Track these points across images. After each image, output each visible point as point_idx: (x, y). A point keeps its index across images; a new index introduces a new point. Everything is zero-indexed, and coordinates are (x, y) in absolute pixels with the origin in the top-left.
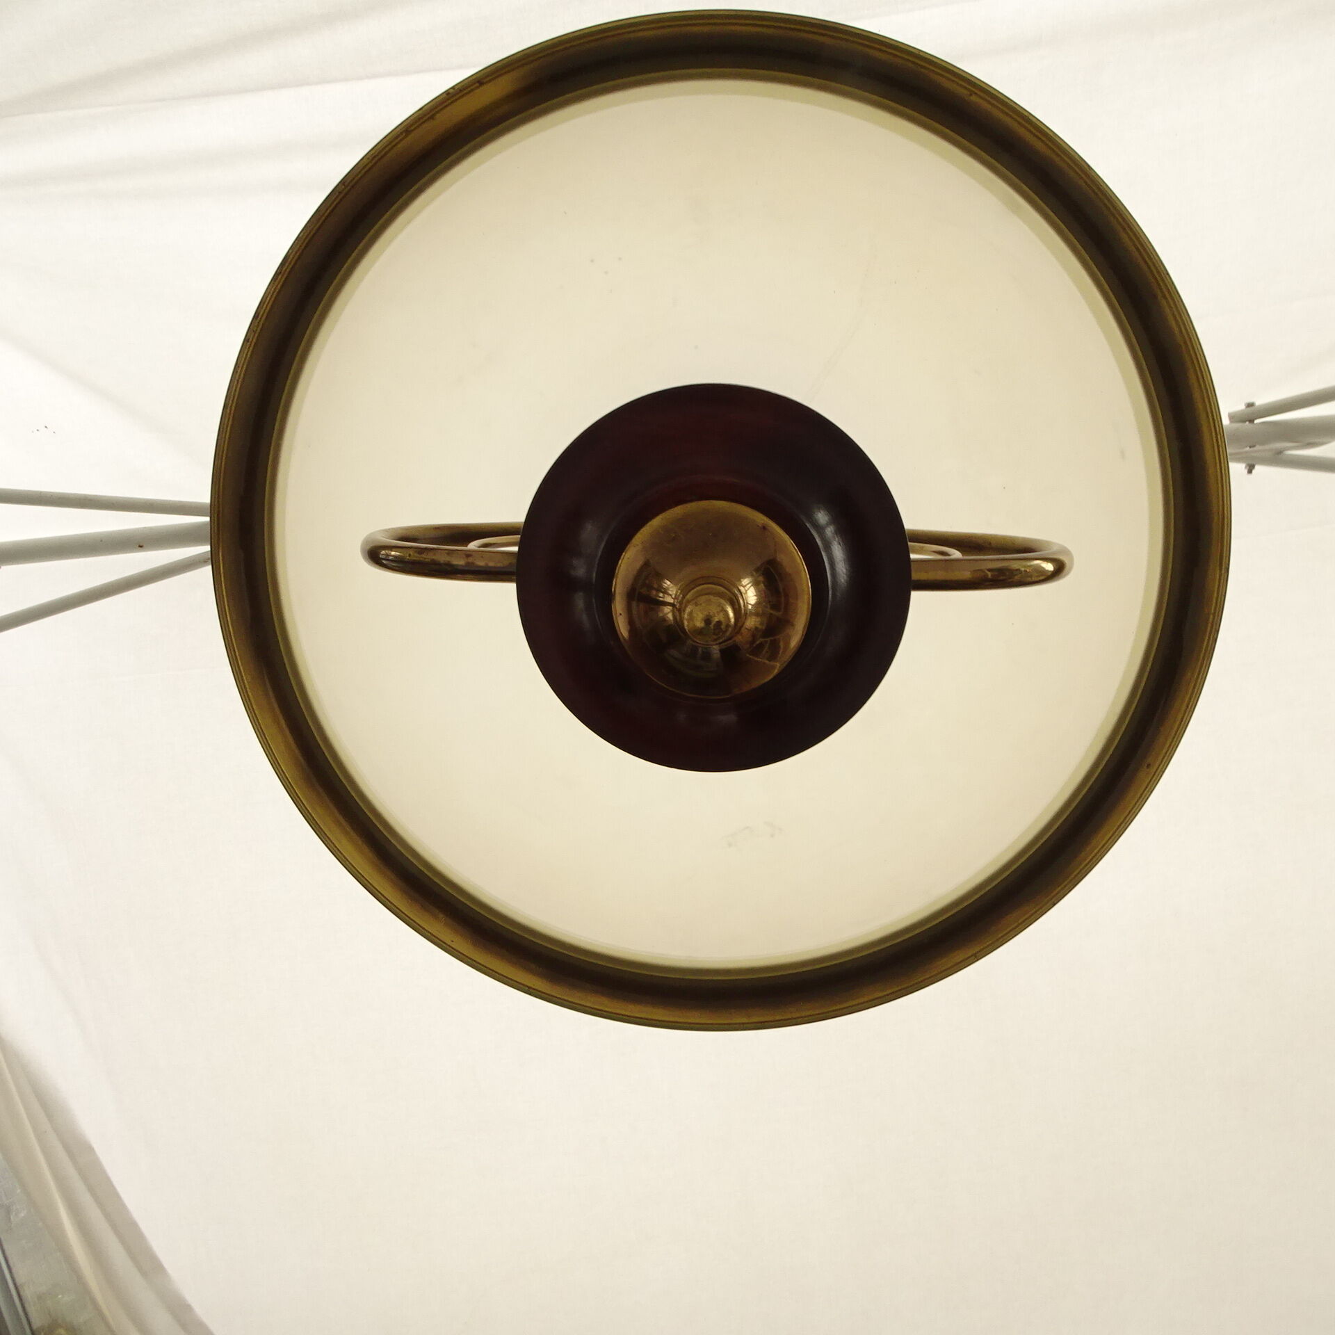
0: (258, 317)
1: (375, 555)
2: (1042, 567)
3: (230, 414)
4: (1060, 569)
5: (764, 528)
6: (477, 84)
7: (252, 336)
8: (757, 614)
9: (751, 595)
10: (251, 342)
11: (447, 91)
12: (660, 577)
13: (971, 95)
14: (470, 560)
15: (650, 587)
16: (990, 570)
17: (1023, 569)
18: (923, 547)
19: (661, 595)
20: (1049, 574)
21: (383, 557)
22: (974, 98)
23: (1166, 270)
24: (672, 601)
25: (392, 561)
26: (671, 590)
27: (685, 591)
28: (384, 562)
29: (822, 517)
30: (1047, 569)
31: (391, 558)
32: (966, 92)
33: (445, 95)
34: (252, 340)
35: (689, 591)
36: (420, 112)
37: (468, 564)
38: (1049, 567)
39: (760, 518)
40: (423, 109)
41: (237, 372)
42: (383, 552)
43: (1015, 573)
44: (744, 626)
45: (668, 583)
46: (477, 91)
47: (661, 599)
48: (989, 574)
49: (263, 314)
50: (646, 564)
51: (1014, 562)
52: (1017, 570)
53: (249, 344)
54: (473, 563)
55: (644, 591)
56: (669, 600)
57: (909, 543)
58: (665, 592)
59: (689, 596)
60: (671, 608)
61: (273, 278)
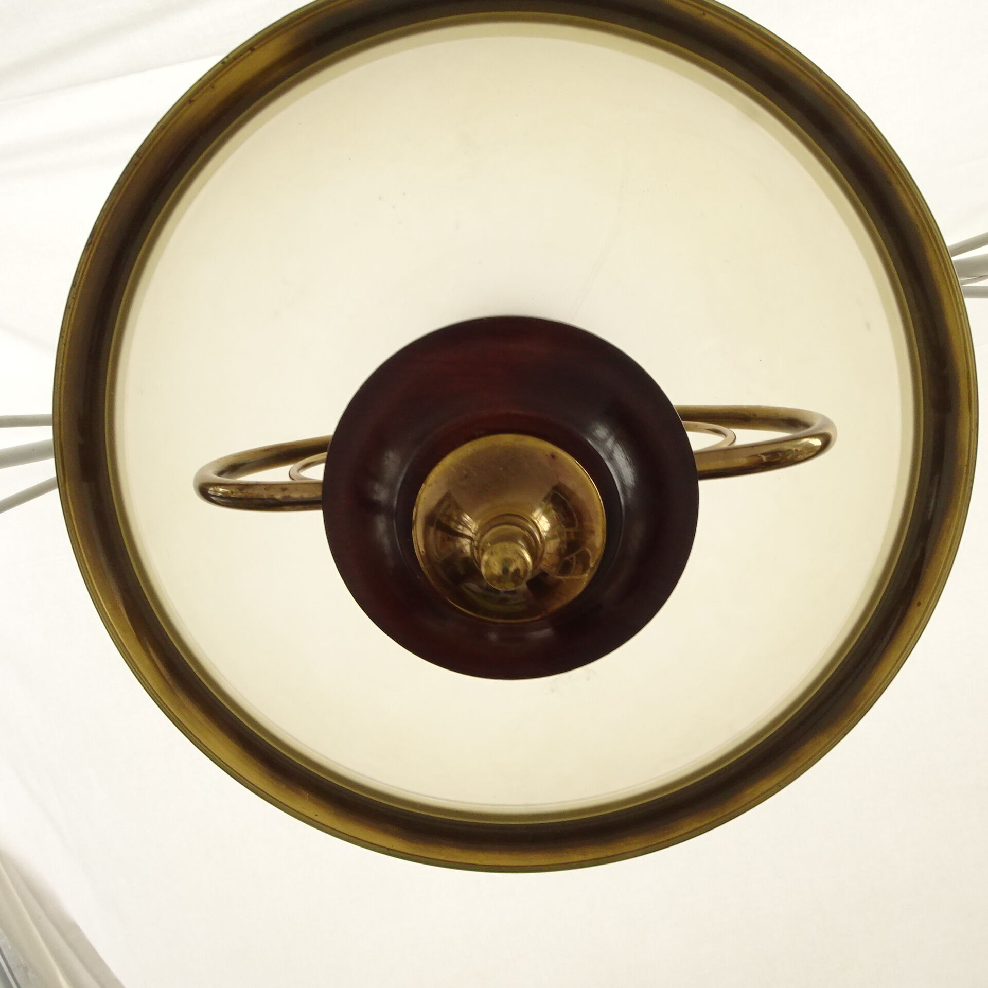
0: (75, 285)
1: (204, 491)
2: (811, 444)
3: (61, 375)
4: (827, 441)
5: (553, 456)
6: (250, 51)
7: (72, 304)
8: (554, 537)
9: (544, 524)
10: (73, 308)
11: (222, 60)
12: (460, 510)
13: (704, 14)
14: (286, 493)
15: (450, 518)
16: (764, 454)
17: (794, 449)
18: (697, 425)
19: (460, 527)
20: (818, 449)
21: (212, 493)
22: (708, 17)
23: (900, 159)
24: (471, 535)
25: (220, 497)
26: (470, 525)
27: (483, 530)
28: (213, 498)
29: (601, 432)
30: (815, 445)
31: (219, 494)
32: (701, 12)
33: (220, 65)
34: (73, 306)
35: (488, 531)
36: (201, 81)
37: (284, 497)
38: (817, 442)
39: (548, 447)
40: (203, 79)
41: (63, 336)
42: (211, 489)
43: (787, 453)
44: (545, 551)
45: (468, 517)
46: (251, 57)
47: (460, 531)
48: (764, 458)
49: (80, 282)
50: (447, 496)
51: (785, 443)
52: (789, 450)
53: (70, 310)
54: (289, 497)
55: (444, 520)
56: (468, 533)
57: (683, 422)
58: (465, 525)
59: (487, 536)
60: (469, 541)
61: (85, 248)
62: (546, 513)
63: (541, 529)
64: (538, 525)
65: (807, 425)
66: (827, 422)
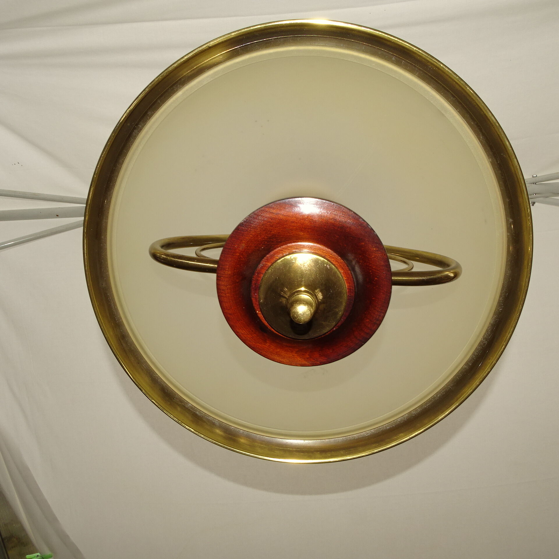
2: (449, 275)
20: (451, 278)
21: (159, 257)
38: (452, 275)
62: (321, 291)
63: (318, 299)
64: (317, 296)
65: (448, 266)
66: (458, 266)
